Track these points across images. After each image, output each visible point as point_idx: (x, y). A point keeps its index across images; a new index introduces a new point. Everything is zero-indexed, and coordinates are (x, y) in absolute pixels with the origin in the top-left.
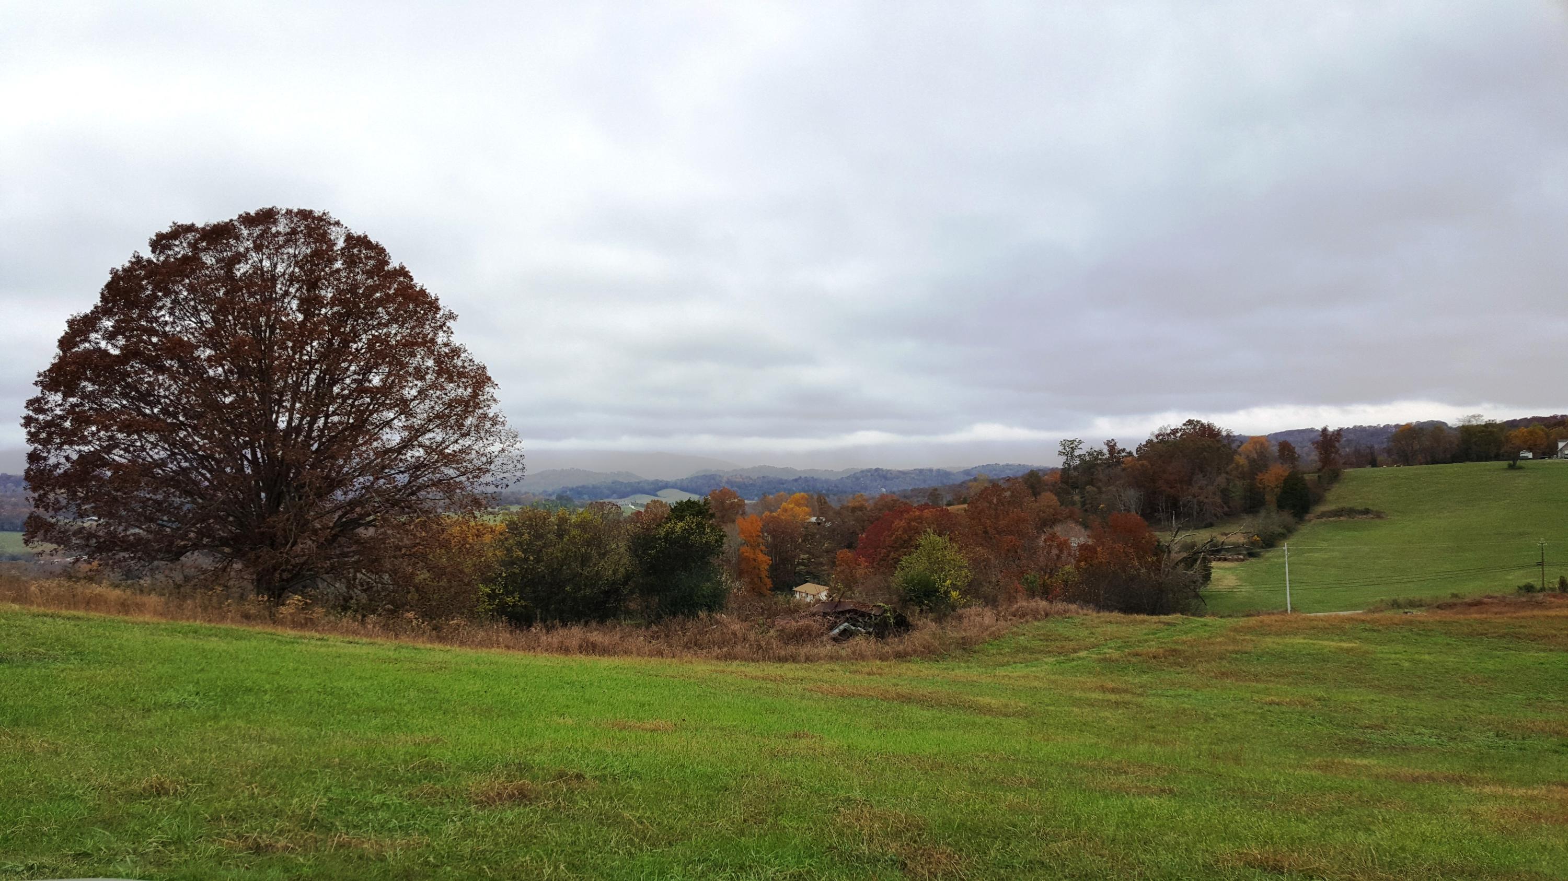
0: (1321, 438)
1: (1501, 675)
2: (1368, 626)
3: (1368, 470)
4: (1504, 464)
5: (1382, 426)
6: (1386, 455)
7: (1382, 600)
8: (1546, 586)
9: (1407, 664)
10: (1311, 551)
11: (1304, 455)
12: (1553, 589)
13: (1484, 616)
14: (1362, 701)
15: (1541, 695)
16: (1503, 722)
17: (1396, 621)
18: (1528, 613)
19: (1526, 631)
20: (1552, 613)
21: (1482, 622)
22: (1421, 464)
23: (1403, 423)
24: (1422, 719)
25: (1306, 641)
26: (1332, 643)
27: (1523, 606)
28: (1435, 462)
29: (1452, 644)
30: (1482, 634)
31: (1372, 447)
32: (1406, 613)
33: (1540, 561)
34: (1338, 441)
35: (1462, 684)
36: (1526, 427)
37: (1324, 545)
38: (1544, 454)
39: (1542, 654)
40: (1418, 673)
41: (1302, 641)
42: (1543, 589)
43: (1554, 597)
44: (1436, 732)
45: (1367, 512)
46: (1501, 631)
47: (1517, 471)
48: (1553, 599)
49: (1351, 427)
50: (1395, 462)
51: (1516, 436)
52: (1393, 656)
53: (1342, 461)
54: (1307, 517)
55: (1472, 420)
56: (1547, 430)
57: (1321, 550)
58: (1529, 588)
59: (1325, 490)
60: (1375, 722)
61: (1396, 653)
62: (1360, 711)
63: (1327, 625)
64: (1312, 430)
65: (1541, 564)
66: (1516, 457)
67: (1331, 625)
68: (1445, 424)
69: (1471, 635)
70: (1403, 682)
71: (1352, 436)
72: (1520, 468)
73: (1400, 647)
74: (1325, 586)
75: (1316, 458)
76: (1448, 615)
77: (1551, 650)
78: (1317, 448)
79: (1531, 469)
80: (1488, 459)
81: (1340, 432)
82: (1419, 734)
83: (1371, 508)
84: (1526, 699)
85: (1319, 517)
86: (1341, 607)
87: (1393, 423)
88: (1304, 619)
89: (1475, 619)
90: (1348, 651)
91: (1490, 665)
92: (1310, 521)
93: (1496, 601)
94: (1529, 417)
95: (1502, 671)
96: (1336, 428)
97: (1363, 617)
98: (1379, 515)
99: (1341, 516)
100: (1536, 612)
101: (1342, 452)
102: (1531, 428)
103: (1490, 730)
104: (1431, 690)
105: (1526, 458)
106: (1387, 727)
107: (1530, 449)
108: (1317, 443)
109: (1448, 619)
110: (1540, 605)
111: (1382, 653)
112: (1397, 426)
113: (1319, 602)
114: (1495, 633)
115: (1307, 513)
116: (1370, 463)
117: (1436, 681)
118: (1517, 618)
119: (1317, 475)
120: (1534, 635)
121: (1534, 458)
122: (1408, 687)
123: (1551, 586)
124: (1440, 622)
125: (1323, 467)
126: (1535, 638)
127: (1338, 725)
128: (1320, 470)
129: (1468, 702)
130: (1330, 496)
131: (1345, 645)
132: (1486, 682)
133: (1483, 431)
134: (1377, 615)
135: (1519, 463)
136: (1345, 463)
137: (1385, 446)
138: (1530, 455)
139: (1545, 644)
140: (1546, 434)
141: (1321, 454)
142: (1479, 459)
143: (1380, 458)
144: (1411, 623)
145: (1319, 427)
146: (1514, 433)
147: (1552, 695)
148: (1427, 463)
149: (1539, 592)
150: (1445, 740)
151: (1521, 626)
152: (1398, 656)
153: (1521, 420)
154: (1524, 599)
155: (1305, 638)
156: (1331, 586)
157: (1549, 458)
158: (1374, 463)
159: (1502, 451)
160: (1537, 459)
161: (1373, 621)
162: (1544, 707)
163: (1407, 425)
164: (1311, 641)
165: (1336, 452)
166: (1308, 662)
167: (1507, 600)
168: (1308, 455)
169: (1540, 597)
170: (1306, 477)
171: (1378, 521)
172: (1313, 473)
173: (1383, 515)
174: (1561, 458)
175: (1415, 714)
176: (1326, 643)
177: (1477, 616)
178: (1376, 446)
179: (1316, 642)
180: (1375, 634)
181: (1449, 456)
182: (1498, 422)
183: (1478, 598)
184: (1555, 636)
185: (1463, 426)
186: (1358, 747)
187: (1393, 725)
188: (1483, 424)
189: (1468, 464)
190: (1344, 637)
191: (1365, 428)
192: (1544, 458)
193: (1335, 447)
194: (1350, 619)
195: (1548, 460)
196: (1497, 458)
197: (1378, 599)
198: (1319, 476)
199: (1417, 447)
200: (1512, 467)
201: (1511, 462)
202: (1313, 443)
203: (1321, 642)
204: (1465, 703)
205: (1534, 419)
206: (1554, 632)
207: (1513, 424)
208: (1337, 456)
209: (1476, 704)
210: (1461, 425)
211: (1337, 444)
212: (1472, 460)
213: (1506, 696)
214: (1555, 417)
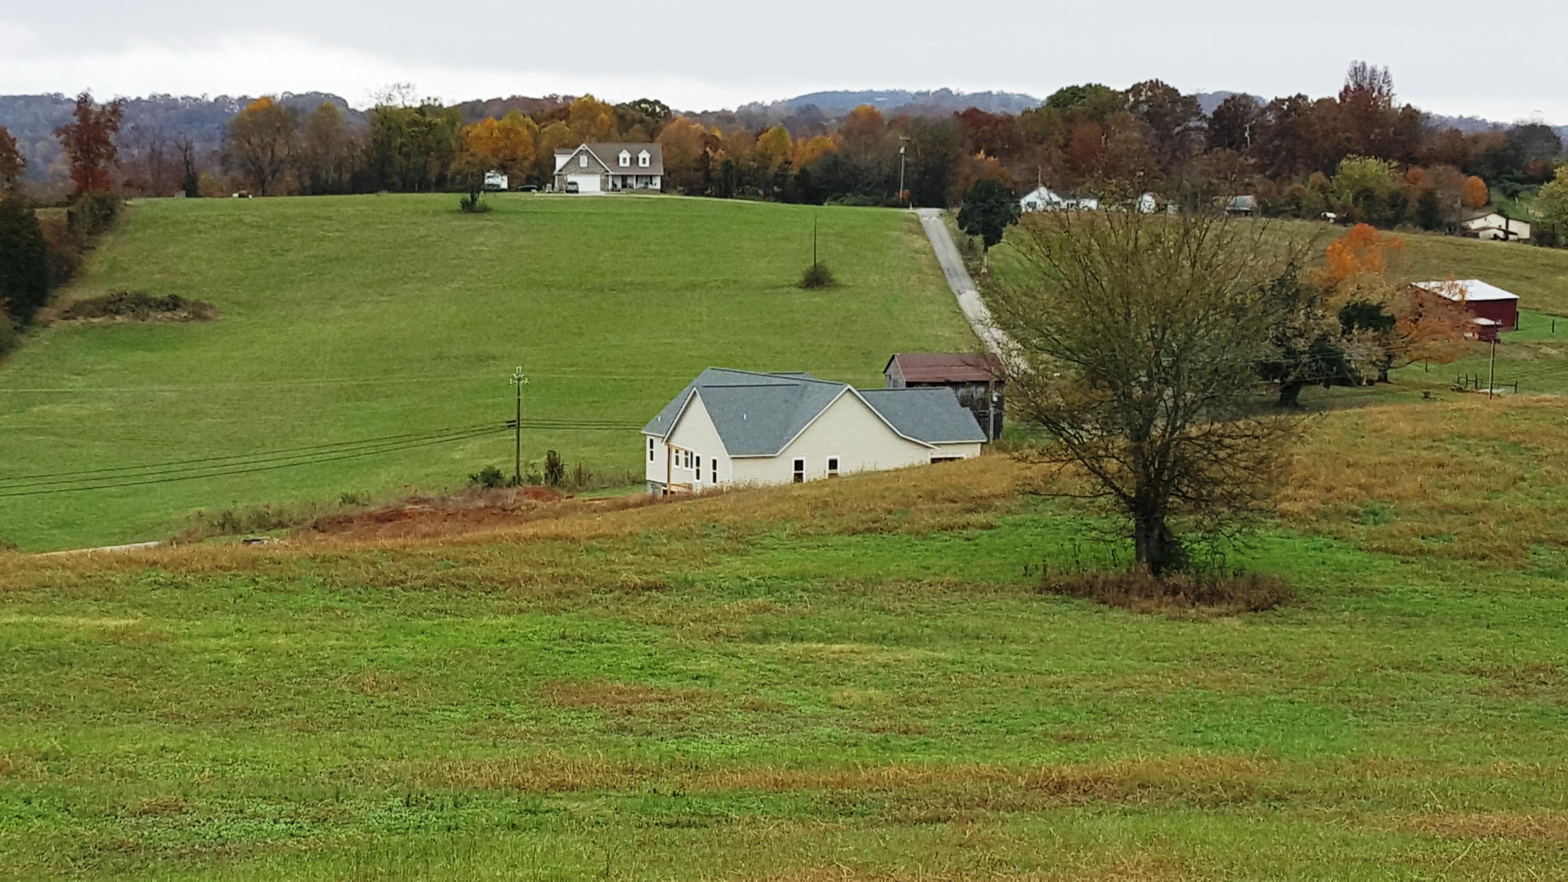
0: (75, 120)
1: (424, 671)
2: (164, 575)
3: (180, 199)
4: (454, 199)
5: (212, 99)
6: (217, 169)
7: (200, 514)
8: (523, 475)
9: (240, 660)
10: (49, 398)
11: (38, 160)
12: (533, 480)
13: (401, 541)
14: (141, 753)
15: (498, 709)
16: (421, 775)
17: (223, 560)
18: (485, 532)
19: (478, 571)
20: (527, 530)
21: (394, 555)
22: (290, 193)
23: (255, 94)
24: (264, 782)
25: (23, 619)
26: (81, 621)
27: (478, 518)
28: (319, 188)
29: (332, 609)
30: (393, 584)
31: (188, 148)
32: (249, 542)
33: (514, 417)
34: (115, 129)
35: (348, 697)
36: (499, 118)
37: (79, 384)
38: (529, 180)
39: (504, 620)
40: (263, 678)
41: (14, 619)
42: (516, 481)
43: (537, 495)
44: (289, 807)
45: (174, 303)
46: (432, 574)
47: (480, 215)
48: (533, 501)
49: (145, 97)
50: (236, 186)
51: (478, 138)
52: (213, 643)
53: (122, 179)
54: (45, 313)
55: (395, 93)
56: (536, 127)
57: (75, 396)
58: (491, 479)
59: (83, 249)
60: (163, 797)
61: (218, 636)
62: (134, 775)
63: (74, 579)
64: (56, 99)
65: (515, 425)
66: (477, 186)
67: (81, 576)
68: (344, 102)
69: (371, 584)
70: (231, 702)
71: (145, 119)
72: (485, 210)
73: (228, 622)
74: (76, 485)
75: (66, 169)
76: (334, 543)
77: (521, 611)
78: (67, 144)
79: (503, 212)
80: (423, 186)
81: (116, 108)
82: (254, 816)
83: (183, 294)
84: (469, 720)
85: (69, 314)
86: (113, 534)
87: (235, 94)
88: (22, 567)
89: (384, 550)
90: (118, 635)
91: (406, 649)
92: (46, 325)
93: (427, 508)
94: (505, 98)
95: (427, 663)
96: (111, 98)
97: (156, 556)
98: (199, 312)
99: (118, 312)
100: (502, 530)
101: (121, 154)
102: (506, 121)
103: (395, 794)
104: (287, 717)
105: (497, 189)
106: (187, 807)
107: (503, 169)
108: (66, 130)
109: (329, 553)
110: (507, 514)
111: (190, 636)
112: (244, 100)
113: (64, 525)
114: (418, 577)
115: (42, 304)
116: (184, 188)
117: (297, 693)
118: (463, 544)
119: (65, 211)
120: (492, 579)
121: (510, 189)
122: (240, 712)
123: (531, 472)
124: (314, 558)
125: (79, 192)
126: (491, 585)
127: (83, 813)
128: (71, 199)
129: (361, 738)
130: (95, 264)
131: (111, 623)
132: (396, 689)
133: (415, 123)
134: (184, 550)
135: (482, 198)
136: (128, 184)
137: (216, 146)
138: (503, 182)
139: (509, 598)
140: (536, 137)
141: (76, 159)
142: (407, 186)
143: (209, 174)
144: (254, 563)
145: (72, 93)
146: (477, 129)
147: (517, 708)
148: (303, 192)
149: (509, 486)
150: (306, 823)
151: (468, 562)
152: (223, 641)
153: (490, 102)
154: (481, 504)
155: (21, 613)
156: (89, 484)
157: (539, 189)
158: (191, 189)
159: (454, 166)
160: (517, 190)
161: (173, 565)
162: (500, 734)
163: (266, 99)
164: (35, 619)
165: (110, 156)
166: (26, 671)
167: (451, 507)
168: (47, 159)
169: (511, 496)
170: (40, 214)
171: (197, 327)
172: (57, 205)
173: (209, 313)
174: (561, 190)
175: (249, 772)
176: (68, 620)
177: (388, 543)
178: (197, 146)
179: (45, 619)
180: (178, 593)
181: (347, 177)
182: (446, 105)
183: (394, 503)
184: (531, 578)
185: (377, 110)
186: (122, 861)
187: (201, 803)
188: (417, 105)
189: (385, 196)
190: (110, 605)
191: (175, 100)
192: (529, 190)
193: (106, 143)
194: (127, 561)
195: (536, 194)
196: (441, 185)
197: (192, 512)
198: (70, 214)
199: (282, 152)
200: (469, 207)
201: (468, 196)
202: (58, 132)
203: (57, 619)
204: (352, 739)
205: (515, 101)
206: (527, 570)
207: (474, 110)
208: (112, 170)
209: (374, 739)
210: (373, 106)
211: (112, 137)
212: (392, 189)
213: (432, 717)
214: (552, 99)
